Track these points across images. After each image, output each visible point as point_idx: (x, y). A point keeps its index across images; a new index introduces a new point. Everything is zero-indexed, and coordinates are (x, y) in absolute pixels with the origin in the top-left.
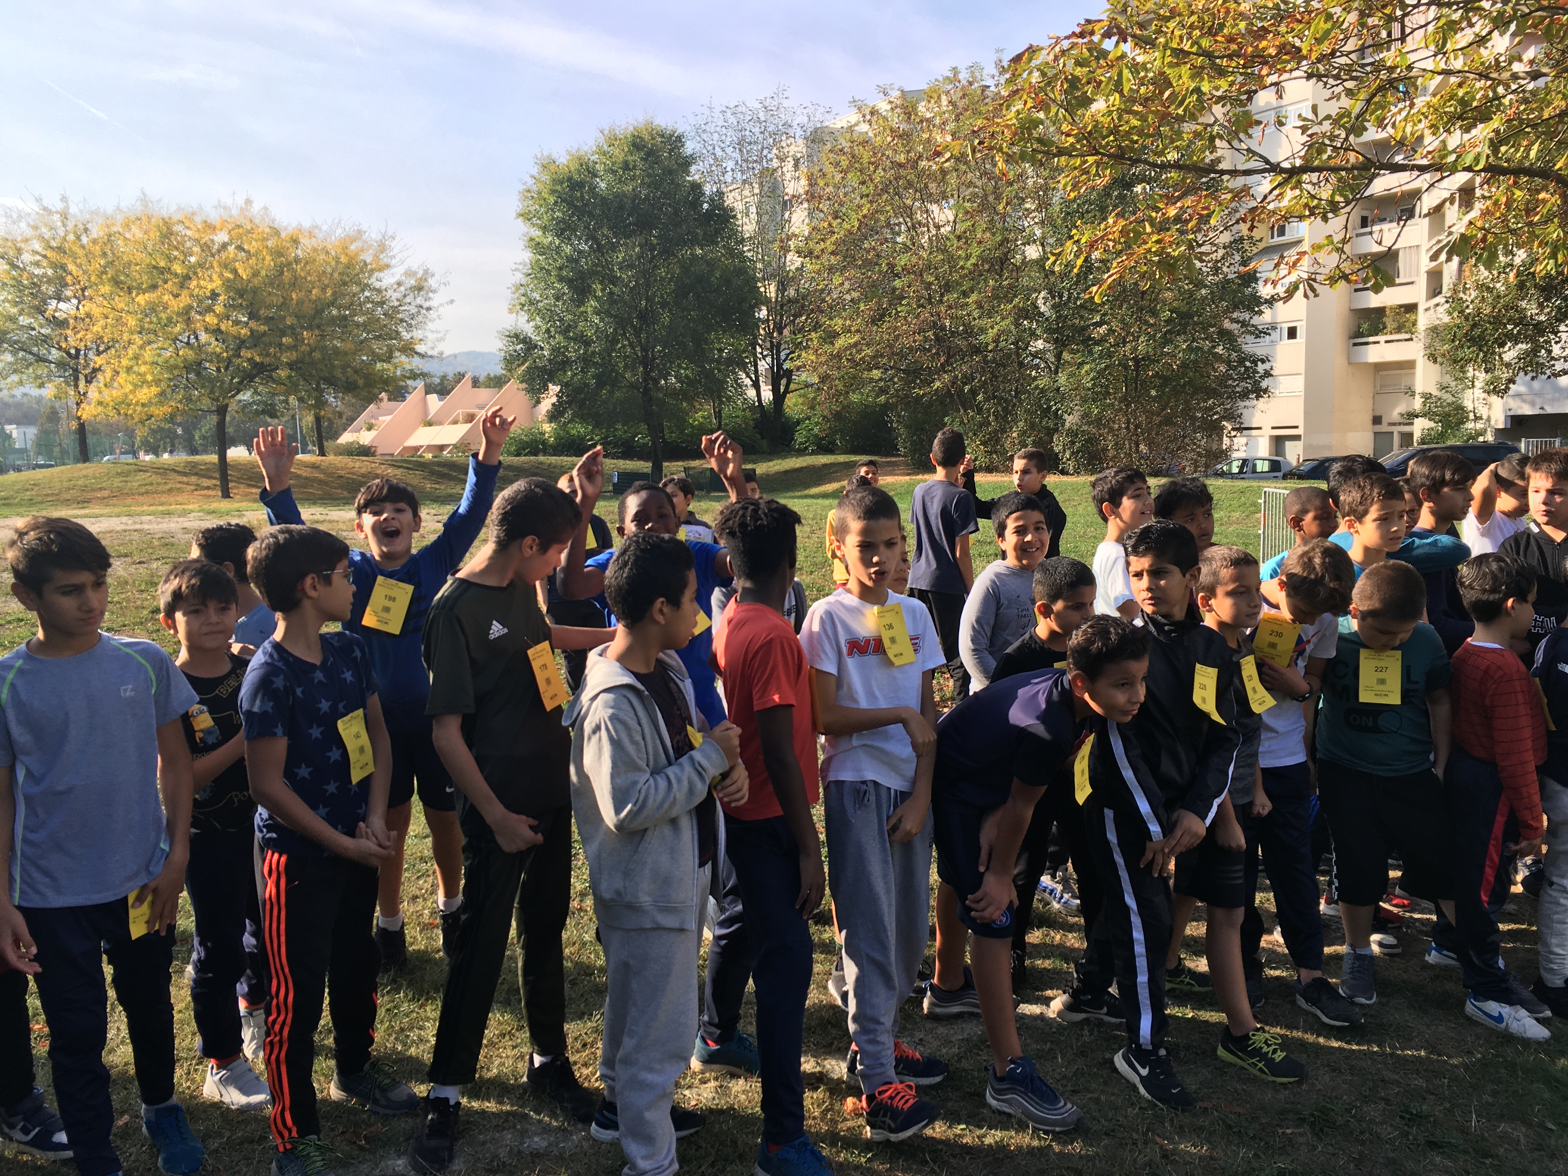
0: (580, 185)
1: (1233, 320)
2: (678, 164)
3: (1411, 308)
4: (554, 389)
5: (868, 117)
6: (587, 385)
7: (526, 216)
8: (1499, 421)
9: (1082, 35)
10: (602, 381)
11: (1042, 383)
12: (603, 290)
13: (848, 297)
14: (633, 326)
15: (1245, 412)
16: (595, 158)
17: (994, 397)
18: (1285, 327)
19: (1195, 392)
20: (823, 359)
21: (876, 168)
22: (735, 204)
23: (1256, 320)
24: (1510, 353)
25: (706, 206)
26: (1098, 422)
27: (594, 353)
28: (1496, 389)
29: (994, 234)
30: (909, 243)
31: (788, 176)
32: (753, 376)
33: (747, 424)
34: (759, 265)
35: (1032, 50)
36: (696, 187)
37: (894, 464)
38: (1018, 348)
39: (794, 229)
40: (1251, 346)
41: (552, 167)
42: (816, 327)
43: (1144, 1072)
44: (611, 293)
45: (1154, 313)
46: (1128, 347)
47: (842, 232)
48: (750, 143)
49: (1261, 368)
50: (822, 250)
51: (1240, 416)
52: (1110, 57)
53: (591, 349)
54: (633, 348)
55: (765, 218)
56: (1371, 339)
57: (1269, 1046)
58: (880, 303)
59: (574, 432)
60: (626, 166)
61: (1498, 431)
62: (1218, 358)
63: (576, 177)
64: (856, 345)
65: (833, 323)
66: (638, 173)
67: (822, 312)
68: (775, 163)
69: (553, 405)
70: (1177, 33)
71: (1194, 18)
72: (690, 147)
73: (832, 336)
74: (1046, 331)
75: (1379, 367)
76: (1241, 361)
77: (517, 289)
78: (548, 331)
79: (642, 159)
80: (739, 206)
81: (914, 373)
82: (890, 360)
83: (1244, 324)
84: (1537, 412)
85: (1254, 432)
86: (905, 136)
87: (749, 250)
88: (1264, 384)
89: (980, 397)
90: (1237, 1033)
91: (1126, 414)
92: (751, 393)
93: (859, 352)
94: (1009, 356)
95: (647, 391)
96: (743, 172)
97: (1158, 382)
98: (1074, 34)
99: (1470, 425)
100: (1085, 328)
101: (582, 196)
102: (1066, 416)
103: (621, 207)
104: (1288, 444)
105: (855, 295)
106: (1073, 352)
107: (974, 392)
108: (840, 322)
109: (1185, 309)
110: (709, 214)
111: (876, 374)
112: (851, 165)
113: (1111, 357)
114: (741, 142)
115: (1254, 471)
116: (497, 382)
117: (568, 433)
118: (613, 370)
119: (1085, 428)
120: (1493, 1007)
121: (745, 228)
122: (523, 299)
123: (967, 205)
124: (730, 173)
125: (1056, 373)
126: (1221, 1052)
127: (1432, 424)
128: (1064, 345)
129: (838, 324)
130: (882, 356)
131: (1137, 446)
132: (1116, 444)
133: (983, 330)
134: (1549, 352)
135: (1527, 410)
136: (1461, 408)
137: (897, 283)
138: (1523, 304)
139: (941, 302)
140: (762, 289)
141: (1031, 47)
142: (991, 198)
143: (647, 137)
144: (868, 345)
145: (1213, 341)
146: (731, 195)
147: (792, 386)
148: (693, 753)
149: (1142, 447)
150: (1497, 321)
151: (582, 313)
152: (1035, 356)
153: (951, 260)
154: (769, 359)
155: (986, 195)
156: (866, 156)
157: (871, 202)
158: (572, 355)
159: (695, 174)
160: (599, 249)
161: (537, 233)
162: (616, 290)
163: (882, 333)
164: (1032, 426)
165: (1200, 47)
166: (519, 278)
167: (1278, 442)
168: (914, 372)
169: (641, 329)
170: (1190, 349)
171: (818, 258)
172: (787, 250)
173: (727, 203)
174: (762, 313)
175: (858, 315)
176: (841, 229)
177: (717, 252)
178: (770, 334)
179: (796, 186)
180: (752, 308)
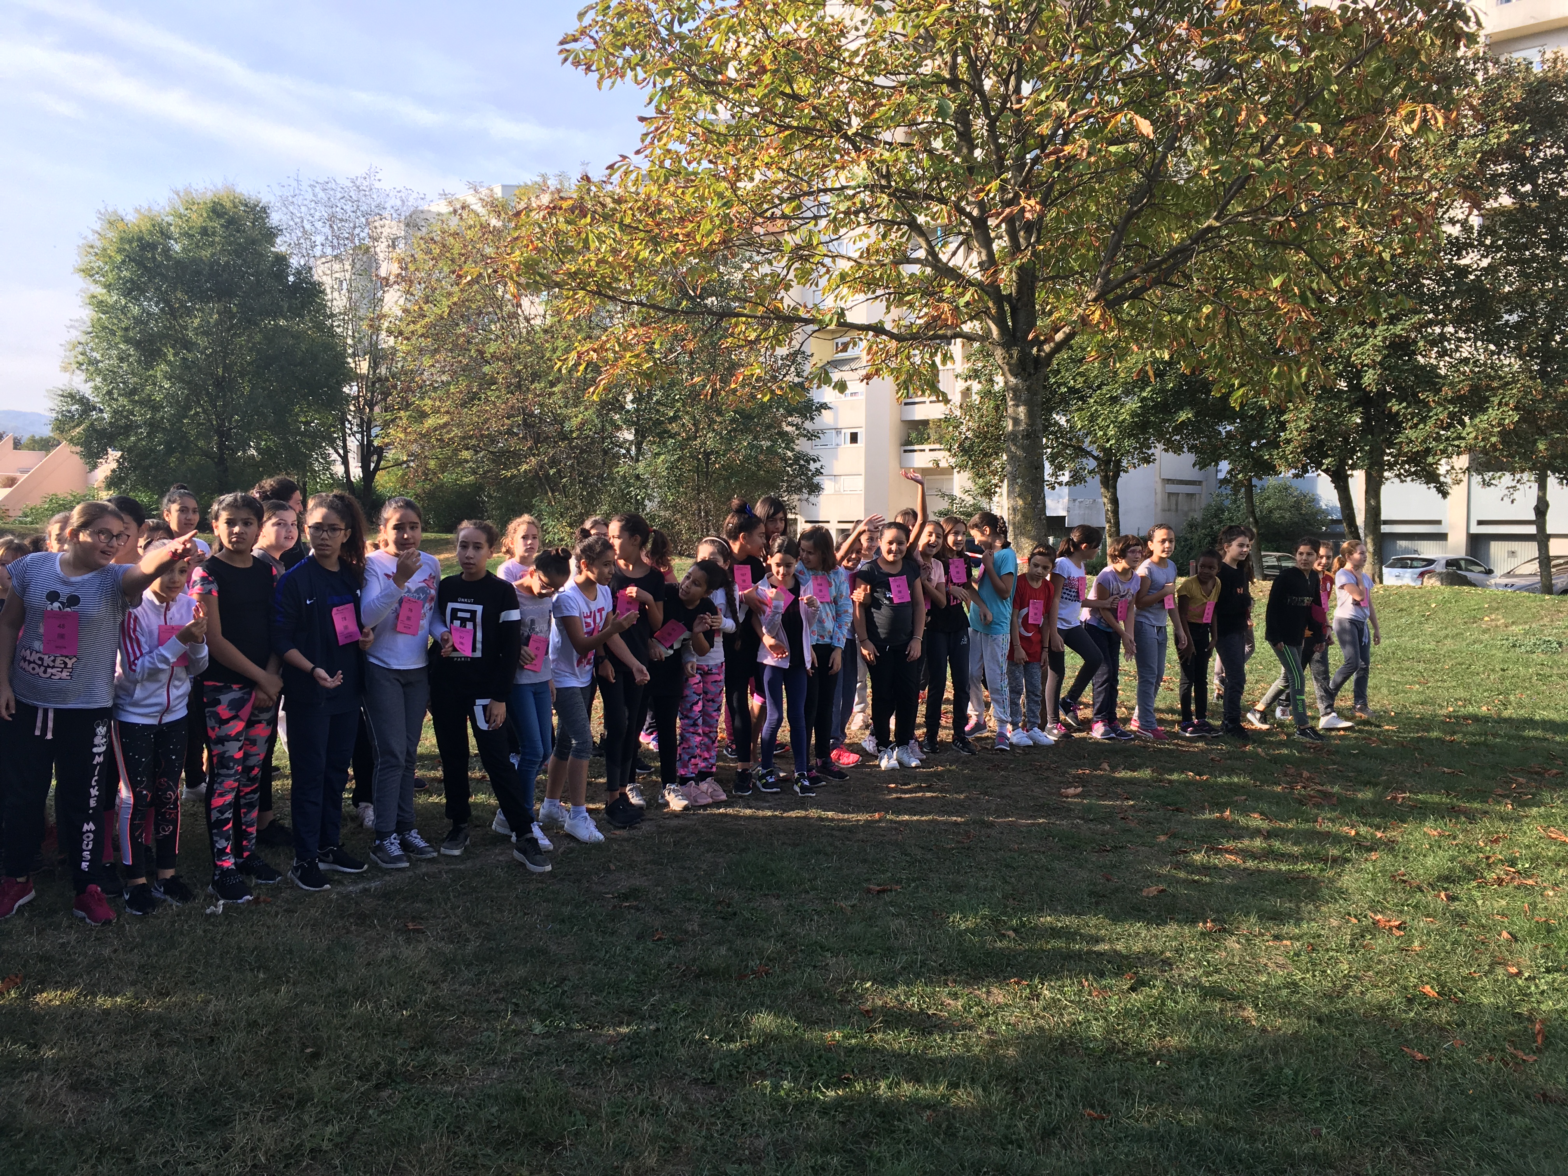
0: (153, 247)
2: (262, 235)
4: (114, 455)
5: (459, 211)
6: (153, 451)
7: (88, 272)
10: (171, 447)
11: (623, 471)
12: (175, 355)
13: (439, 379)
14: (208, 393)
16: (170, 219)
17: (580, 482)
18: (847, 432)
20: (412, 437)
21: (466, 259)
22: (324, 280)
25: (291, 279)
27: (162, 418)
30: (500, 333)
31: (381, 256)
32: (341, 451)
34: (349, 341)
36: (281, 260)
38: (600, 436)
39: (385, 310)
40: (805, 447)
41: (120, 226)
42: (407, 406)
44: (185, 359)
46: (698, 441)
47: (433, 317)
48: (341, 220)
49: (813, 466)
50: (413, 332)
53: (159, 414)
54: (207, 416)
55: (356, 295)
58: (469, 387)
60: (204, 231)
63: (147, 238)
64: (446, 425)
65: (423, 403)
66: (217, 239)
67: (412, 391)
68: (368, 243)
69: (113, 471)
72: (275, 219)
73: (421, 415)
74: (629, 422)
76: (796, 459)
77: (74, 347)
78: (109, 393)
79: (222, 226)
80: (328, 282)
81: (511, 457)
82: (480, 441)
83: (798, 427)
86: (497, 233)
87: (339, 326)
89: (565, 481)
92: (339, 469)
93: (449, 432)
95: (220, 459)
96: (333, 248)
97: (725, 474)
100: (660, 423)
101: (154, 258)
103: (198, 272)
105: (447, 377)
106: (651, 443)
107: (560, 475)
108: (430, 402)
110: (296, 286)
111: (468, 455)
112: (441, 254)
113: (683, 449)
114: (332, 218)
116: (45, 445)
118: (184, 437)
121: (335, 303)
122: (81, 358)
124: (319, 248)
128: (645, 437)
129: (427, 404)
130: (471, 437)
133: (568, 418)
137: (486, 369)
140: (352, 365)
143: (228, 205)
144: (458, 426)
146: (320, 270)
147: (382, 463)
151: (150, 376)
152: (618, 444)
153: (539, 351)
154: (359, 436)
156: (457, 247)
157: (462, 291)
158: (137, 419)
159: (280, 246)
160: (171, 312)
161: (99, 291)
162: (190, 356)
163: (470, 415)
166: (76, 335)
168: (503, 454)
169: (217, 397)
171: (408, 339)
172: (378, 329)
173: (316, 278)
174: (351, 389)
175: (448, 397)
176: (432, 312)
177: (304, 325)
178: (359, 410)
179: (388, 268)
180: (340, 384)
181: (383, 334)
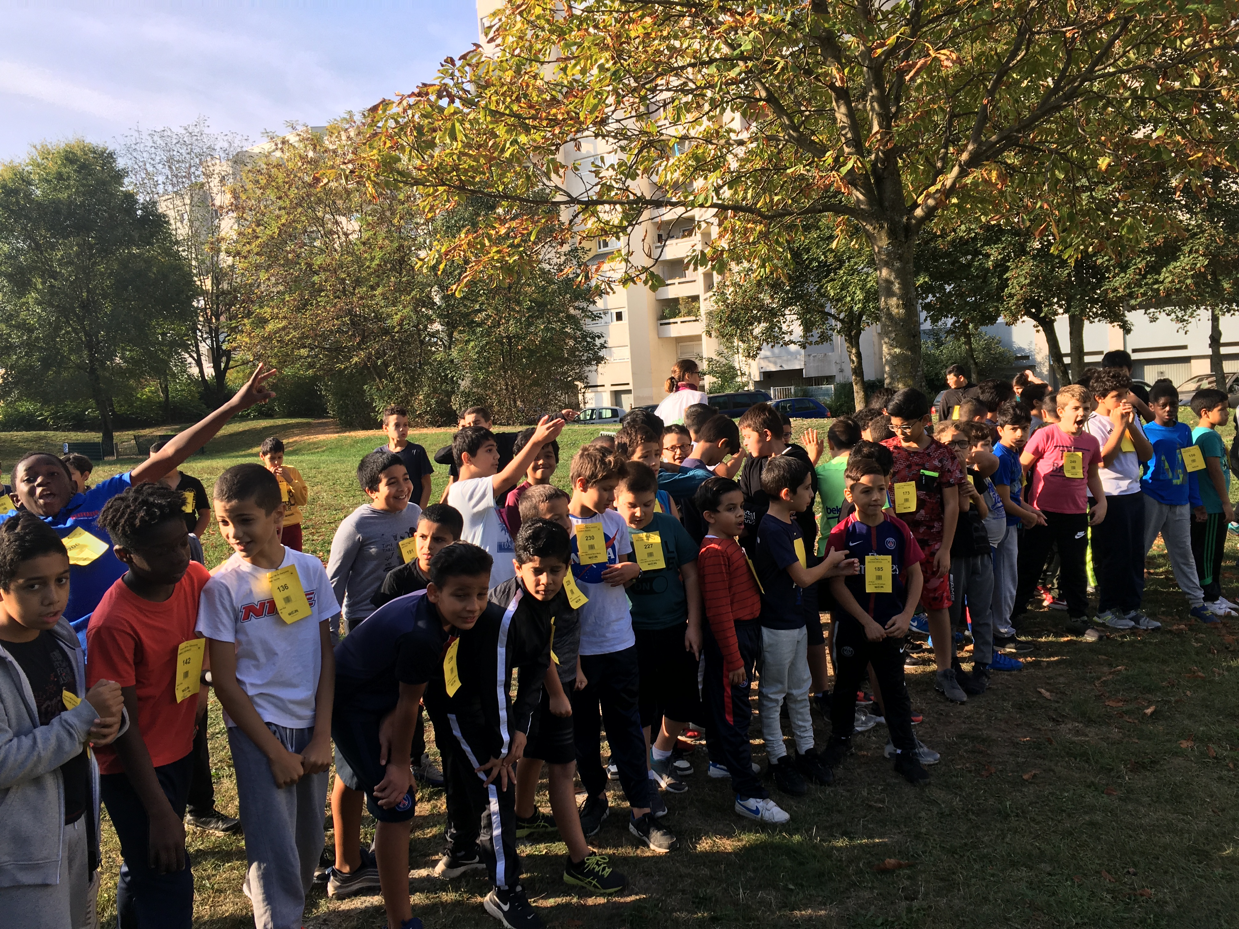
0: (16, 192)
1: (575, 308)
2: (112, 177)
3: (696, 298)
5: (280, 146)
6: (31, 367)
8: (756, 376)
9: (419, 95)
10: (47, 363)
11: (439, 357)
12: (43, 283)
13: (275, 290)
14: (76, 314)
15: (589, 374)
16: (29, 168)
17: (403, 368)
18: (614, 312)
19: (554, 360)
20: (256, 341)
21: (290, 187)
22: (168, 212)
23: (591, 307)
24: (758, 329)
25: (139, 212)
26: (484, 385)
27: (38, 338)
28: (751, 355)
29: (392, 241)
30: (324, 247)
31: (215, 190)
32: (195, 355)
33: (193, 396)
34: (194, 263)
35: (385, 104)
36: (130, 197)
37: (325, 424)
38: (419, 330)
39: (223, 234)
40: (590, 326)
42: (248, 315)
43: (506, 908)
44: (52, 286)
45: (519, 303)
46: (502, 327)
47: (265, 238)
48: (178, 162)
49: (598, 342)
50: (249, 252)
51: (586, 378)
52: (446, 112)
53: (34, 335)
54: (77, 334)
55: (197, 224)
56: (672, 320)
57: (599, 865)
58: (301, 295)
59: (21, 409)
60: (60, 176)
61: (756, 383)
62: (567, 335)
63: (10, 185)
64: (284, 328)
65: (262, 311)
66: (72, 182)
67: (252, 302)
68: (202, 179)
70: (494, 98)
71: (505, 88)
72: (121, 163)
73: (262, 322)
74: (440, 316)
75: (679, 340)
76: (584, 337)
79: (75, 171)
80: (171, 214)
81: (336, 351)
82: (314, 340)
83: (583, 310)
84: (778, 369)
85: (599, 389)
86: (314, 163)
87: (184, 251)
88: (601, 354)
89: (390, 369)
90: (576, 860)
91: (504, 378)
92: (194, 371)
93: (288, 334)
94: (412, 335)
95: (93, 371)
96: (173, 185)
97: (526, 354)
98: (413, 94)
99: (739, 379)
100: (468, 315)
101: (18, 202)
102: (460, 381)
103: (57, 212)
104: (624, 397)
105: (281, 288)
106: (460, 332)
107: (386, 365)
108: (269, 310)
109: (541, 299)
110: (144, 219)
111: (304, 352)
112: (268, 183)
113: (489, 336)
114: (170, 160)
115: (600, 417)
117: (17, 410)
118: (58, 353)
119: (475, 390)
120: (753, 803)
121: (179, 231)
123: (370, 218)
124: (162, 186)
125: (450, 348)
126: (566, 877)
127: (715, 380)
128: (455, 328)
129: (267, 312)
130: (307, 337)
131: (515, 402)
132: (499, 401)
133: (389, 316)
134: (780, 328)
135: (772, 368)
136: (733, 368)
137: (316, 278)
138: (762, 296)
139: (353, 294)
140: (198, 283)
141: (384, 100)
142: (388, 214)
143: (79, 153)
144: (295, 329)
145: (563, 323)
146: (163, 205)
147: (231, 363)
148: (64, 714)
149: (519, 403)
150: (747, 308)
151: (24, 304)
152: (433, 335)
153: (359, 261)
154: (209, 342)
155: (384, 211)
156: (281, 177)
157: (288, 214)
158: (15, 340)
159: (128, 185)
160: (38, 248)
162: (56, 283)
163: (306, 319)
164: (435, 390)
165: (511, 110)
167: (617, 395)
168: (336, 349)
169: (84, 317)
170: (547, 329)
171: (245, 257)
172: (218, 251)
173: (160, 211)
174: (200, 303)
175: (284, 304)
176: (264, 234)
177: (154, 251)
178: (208, 321)
179: (222, 199)
180: (190, 299)
181: (223, 255)
